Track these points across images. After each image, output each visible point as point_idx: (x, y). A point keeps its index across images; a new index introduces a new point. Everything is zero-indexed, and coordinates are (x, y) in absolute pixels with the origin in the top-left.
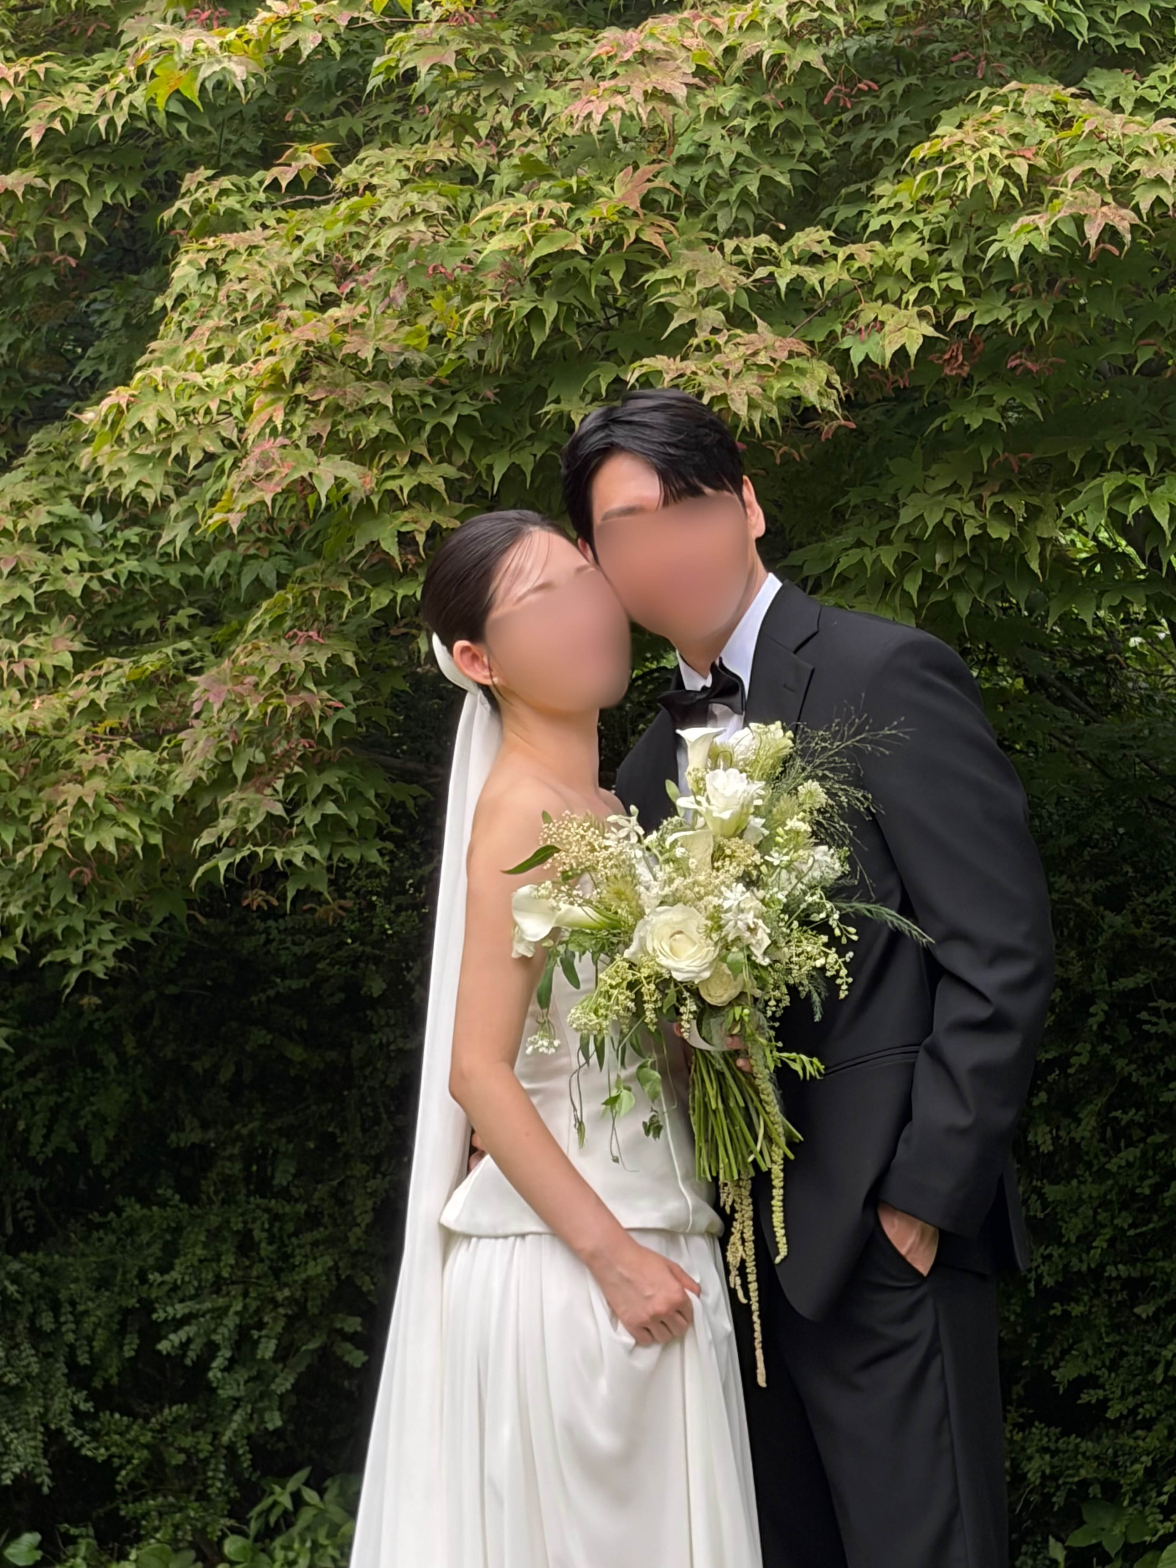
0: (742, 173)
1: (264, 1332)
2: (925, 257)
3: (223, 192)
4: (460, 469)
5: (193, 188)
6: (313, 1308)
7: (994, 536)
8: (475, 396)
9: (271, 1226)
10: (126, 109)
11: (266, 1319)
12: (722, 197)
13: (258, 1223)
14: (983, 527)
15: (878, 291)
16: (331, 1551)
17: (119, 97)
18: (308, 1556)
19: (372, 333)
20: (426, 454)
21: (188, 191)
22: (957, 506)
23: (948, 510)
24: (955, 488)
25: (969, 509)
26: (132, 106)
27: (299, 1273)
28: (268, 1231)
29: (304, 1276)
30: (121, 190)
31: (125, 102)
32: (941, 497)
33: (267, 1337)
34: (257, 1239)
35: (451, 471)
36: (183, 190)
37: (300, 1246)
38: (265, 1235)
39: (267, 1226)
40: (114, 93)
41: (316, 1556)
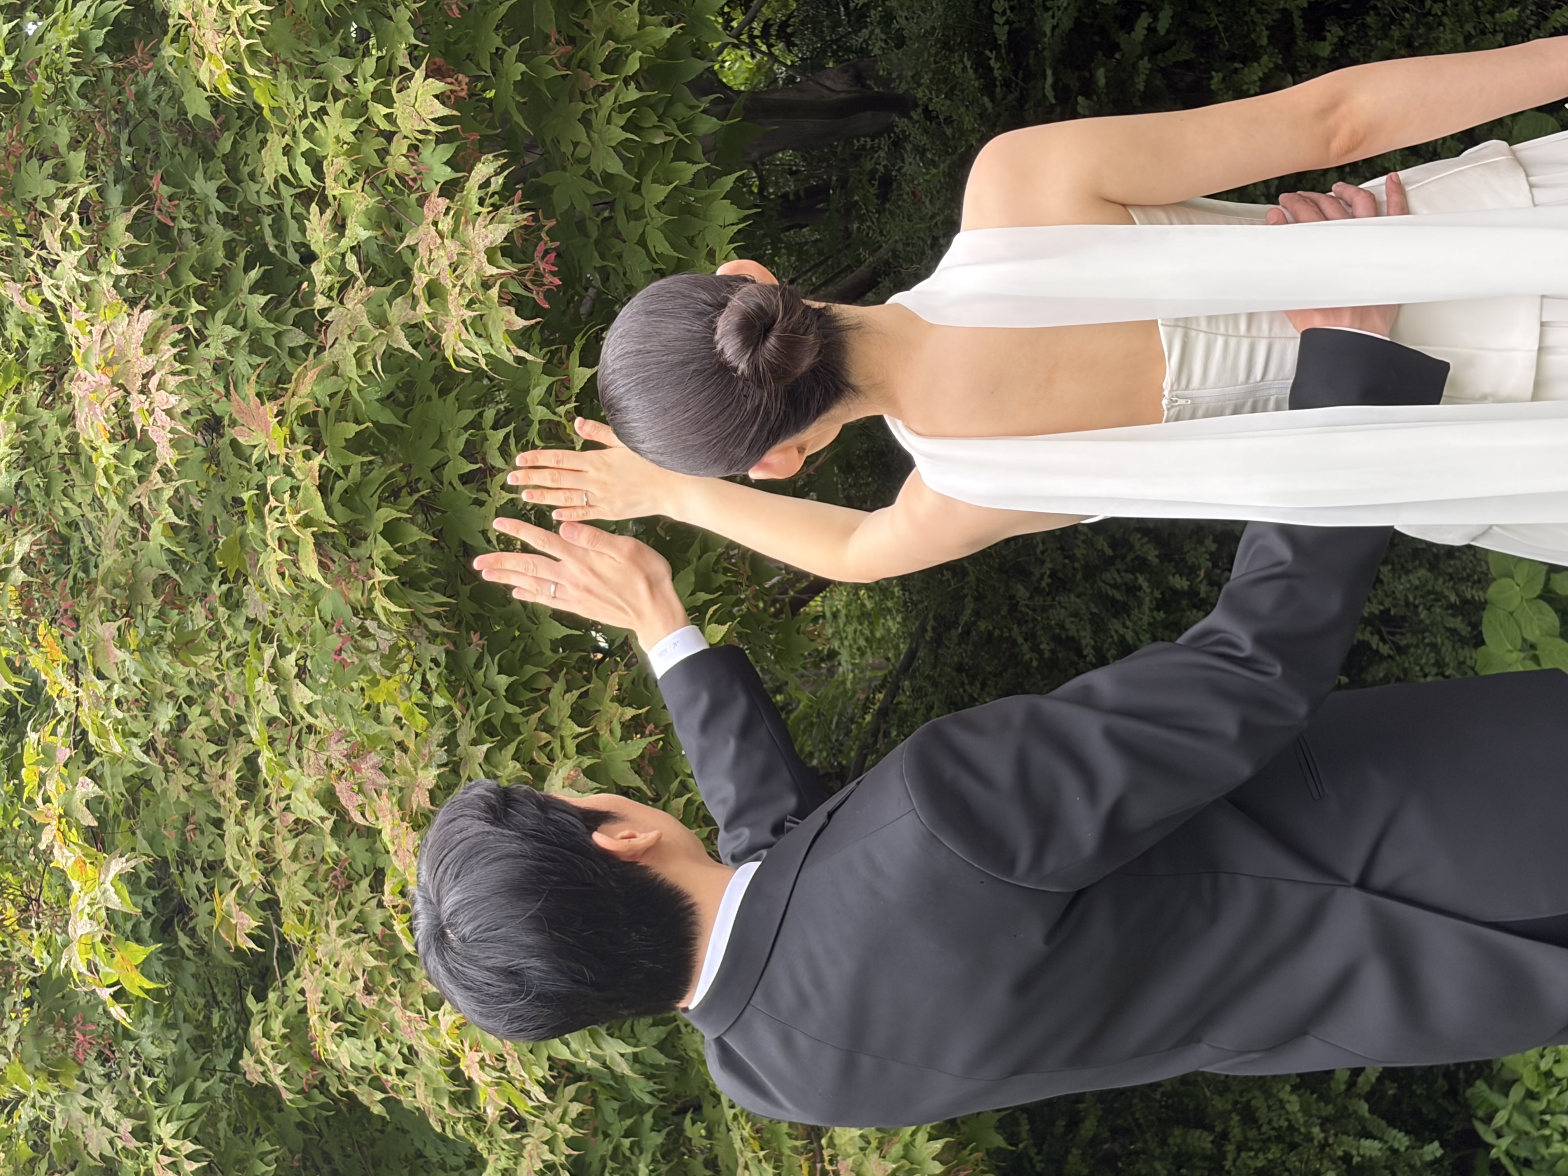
0: (245, 320)
1: (1354, 1152)
2: (340, 104)
3: (266, 1035)
4: (556, 680)
5: (261, 1069)
6: (1330, 1110)
7: (638, 66)
8: (478, 665)
9: (1251, 1149)
10: (177, 1143)
11: (1340, 1153)
12: (271, 342)
13: (1249, 1162)
14: (626, 81)
15: (376, 162)
16: (1552, 1096)
17: (165, 1152)
18: (1559, 1116)
19: (408, 778)
20: (538, 714)
21: (264, 1074)
22: (604, 112)
23: (609, 122)
24: (586, 121)
25: (608, 100)
26: (174, 1137)
27: (1297, 1120)
28: (1257, 1152)
29: (1300, 1115)
30: (262, 1157)
31: (171, 1144)
32: (595, 136)
33: (1358, 1149)
34: (1264, 1162)
35: (559, 687)
36: (263, 1081)
37: (1270, 1122)
38: (1261, 1155)
39: (1252, 1154)
40: (161, 1157)
41: (1558, 1109)
